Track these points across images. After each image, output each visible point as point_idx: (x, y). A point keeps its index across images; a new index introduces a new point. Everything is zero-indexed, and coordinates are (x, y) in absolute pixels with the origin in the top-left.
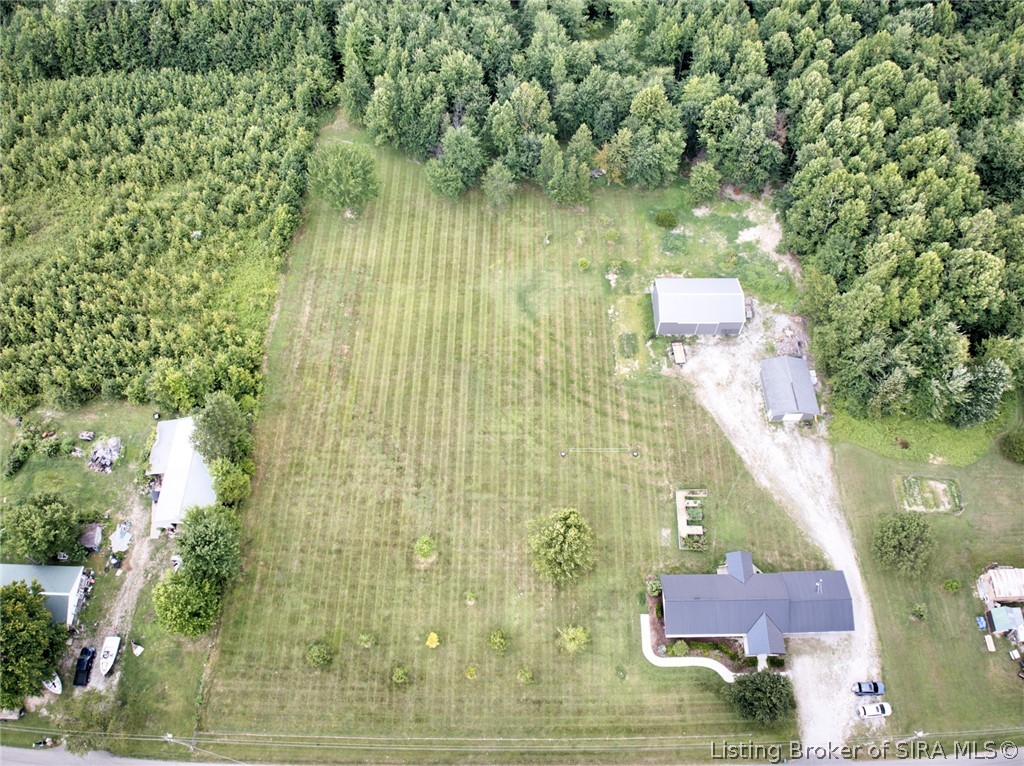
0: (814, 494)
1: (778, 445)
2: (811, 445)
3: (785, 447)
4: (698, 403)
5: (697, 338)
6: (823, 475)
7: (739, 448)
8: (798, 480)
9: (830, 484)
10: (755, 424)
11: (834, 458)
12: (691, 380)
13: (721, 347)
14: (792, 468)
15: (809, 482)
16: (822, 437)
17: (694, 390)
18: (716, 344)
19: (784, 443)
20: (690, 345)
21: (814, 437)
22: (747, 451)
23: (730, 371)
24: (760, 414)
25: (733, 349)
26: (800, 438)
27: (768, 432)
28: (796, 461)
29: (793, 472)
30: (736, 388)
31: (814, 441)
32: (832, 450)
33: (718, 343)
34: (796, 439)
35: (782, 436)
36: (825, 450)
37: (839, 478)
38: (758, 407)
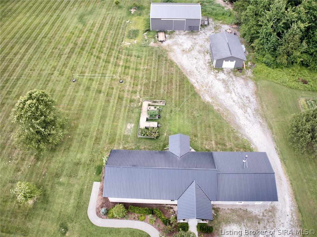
0: (244, 107)
1: (219, 80)
2: (242, 81)
3: (224, 81)
4: (169, 58)
5: (175, 32)
6: (250, 96)
7: (193, 80)
8: (232, 98)
9: (255, 101)
10: (204, 69)
11: (257, 87)
12: (167, 48)
13: (188, 36)
14: (228, 92)
15: (240, 100)
16: (249, 77)
17: (168, 53)
18: (185, 34)
19: (223, 79)
20: (169, 34)
21: (243, 77)
22: (198, 82)
23: (192, 45)
24: (208, 64)
25: (194, 37)
26: (234, 77)
27: (212, 73)
28: (231, 88)
29: (229, 94)
30: (194, 53)
31: (243, 79)
32: (256, 84)
33: (186, 34)
34: (231, 77)
35: (222, 76)
36: (251, 84)
37: (261, 98)
38: (207, 61)
